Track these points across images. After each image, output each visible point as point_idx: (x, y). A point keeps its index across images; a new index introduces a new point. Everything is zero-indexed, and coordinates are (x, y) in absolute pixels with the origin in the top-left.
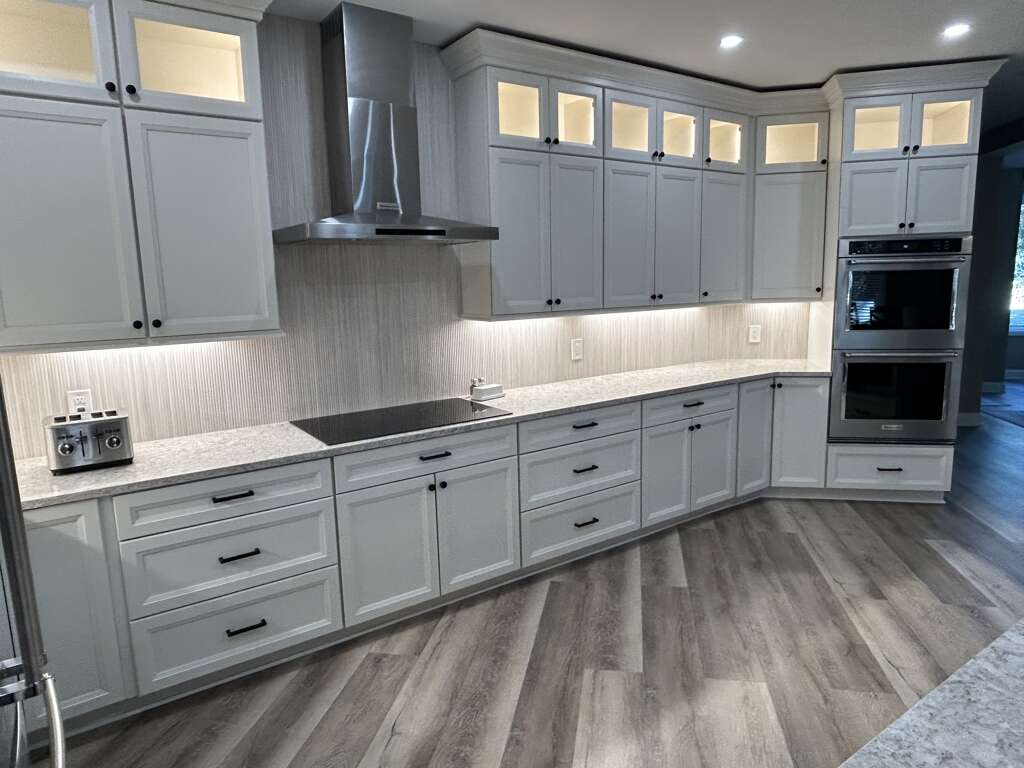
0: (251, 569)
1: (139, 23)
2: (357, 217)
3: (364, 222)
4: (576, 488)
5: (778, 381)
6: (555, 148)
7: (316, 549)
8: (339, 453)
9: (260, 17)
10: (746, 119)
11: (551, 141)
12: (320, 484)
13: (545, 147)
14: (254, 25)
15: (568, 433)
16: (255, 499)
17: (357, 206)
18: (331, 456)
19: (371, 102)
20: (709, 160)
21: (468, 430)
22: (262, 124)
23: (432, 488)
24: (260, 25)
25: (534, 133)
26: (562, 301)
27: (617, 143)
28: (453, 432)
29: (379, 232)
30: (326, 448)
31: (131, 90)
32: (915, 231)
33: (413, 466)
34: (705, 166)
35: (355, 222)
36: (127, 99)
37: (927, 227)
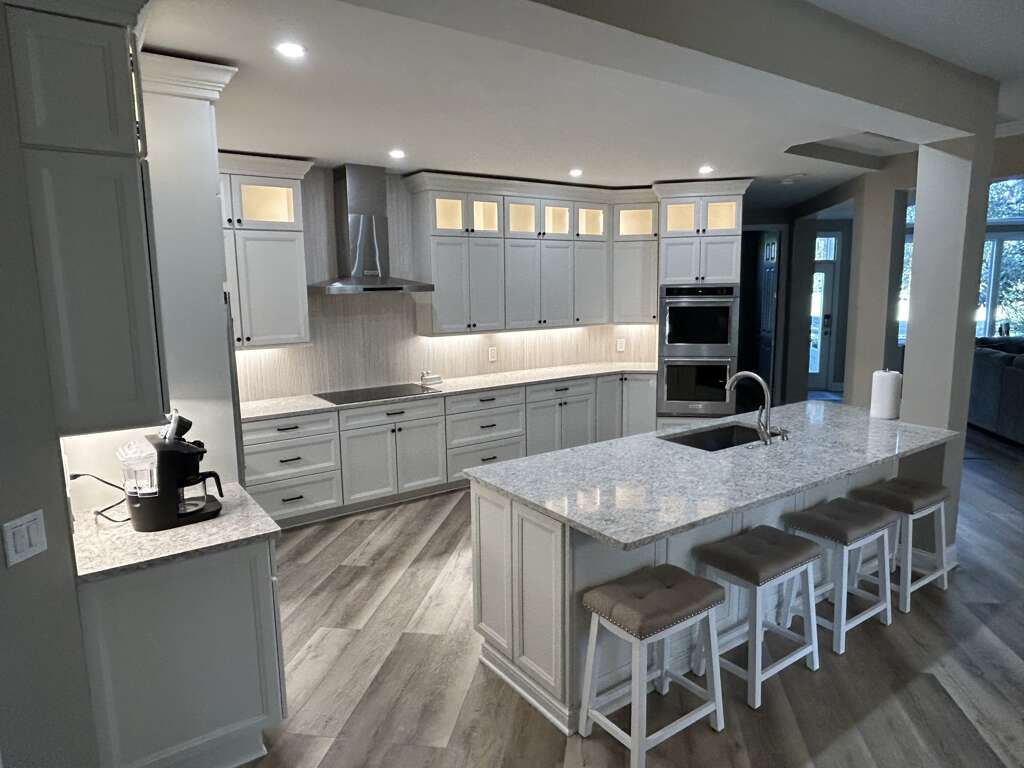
0: (295, 467)
1: (244, 187)
2: (354, 282)
3: (357, 284)
4: (482, 437)
5: (625, 376)
6: (472, 234)
7: (329, 460)
8: (342, 409)
9: (302, 178)
10: (606, 207)
11: (470, 231)
12: (332, 425)
13: (466, 234)
14: (299, 182)
15: (476, 404)
16: (298, 430)
17: (353, 273)
18: (338, 411)
19: (362, 216)
20: (578, 235)
21: (415, 399)
22: (302, 234)
23: (393, 431)
24: (302, 181)
25: (459, 225)
26: (478, 325)
27: (513, 228)
28: (405, 401)
29: (365, 289)
30: (335, 406)
31: (239, 221)
32: (705, 282)
33: (384, 418)
34: (576, 238)
35: (351, 284)
36: (237, 225)
37: (712, 280)
